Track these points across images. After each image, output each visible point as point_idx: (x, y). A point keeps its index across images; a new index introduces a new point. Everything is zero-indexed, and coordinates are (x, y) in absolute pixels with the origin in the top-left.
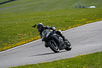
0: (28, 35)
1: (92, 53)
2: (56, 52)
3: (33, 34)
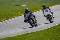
1: (25, 33)
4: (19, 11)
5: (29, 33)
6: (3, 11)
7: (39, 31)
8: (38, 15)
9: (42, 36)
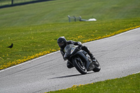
0: (4, 58)
1: (92, 82)
2: (83, 73)
3: (11, 58)
4: (80, 33)
5: (100, 82)
6: (45, 33)
7: (124, 78)
8: (122, 42)
9: (129, 87)
